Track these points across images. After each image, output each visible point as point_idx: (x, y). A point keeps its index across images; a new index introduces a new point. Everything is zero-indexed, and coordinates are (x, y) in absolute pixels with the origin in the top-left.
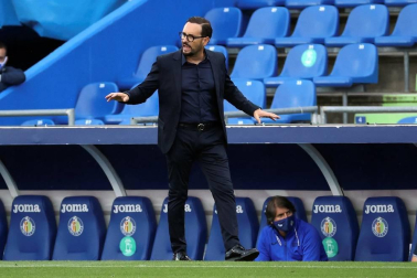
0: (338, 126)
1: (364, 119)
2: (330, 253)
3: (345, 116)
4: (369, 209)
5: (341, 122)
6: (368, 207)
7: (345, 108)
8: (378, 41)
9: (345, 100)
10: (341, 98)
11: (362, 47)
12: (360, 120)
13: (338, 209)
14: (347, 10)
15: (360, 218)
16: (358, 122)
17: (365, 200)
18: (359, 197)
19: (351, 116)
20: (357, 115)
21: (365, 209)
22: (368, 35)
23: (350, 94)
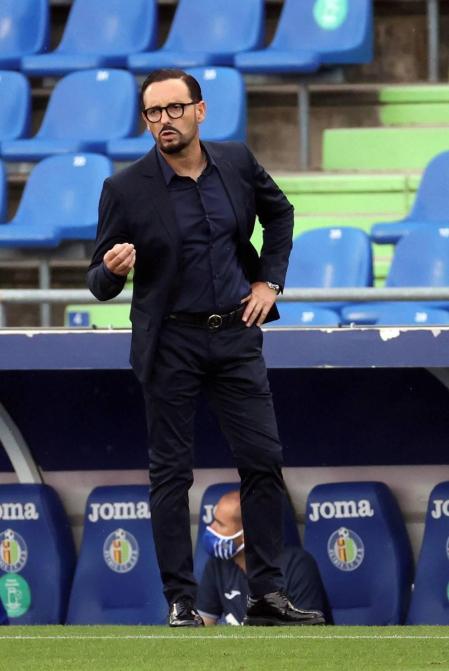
0: (30, 332)
1: (85, 317)
2: (14, 609)
3: (45, 312)
4: (98, 512)
5: (37, 323)
6: (95, 507)
7: (45, 293)
8: (114, 149)
9: (45, 277)
10: (35, 272)
11: (80, 161)
12: (78, 320)
13: (31, 512)
14: (48, 82)
15: (79, 531)
16: (73, 324)
17: (87, 491)
18: (75, 487)
19: (58, 312)
20: (71, 309)
21: (89, 511)
22: (94, 136)
23: (56, 263)
